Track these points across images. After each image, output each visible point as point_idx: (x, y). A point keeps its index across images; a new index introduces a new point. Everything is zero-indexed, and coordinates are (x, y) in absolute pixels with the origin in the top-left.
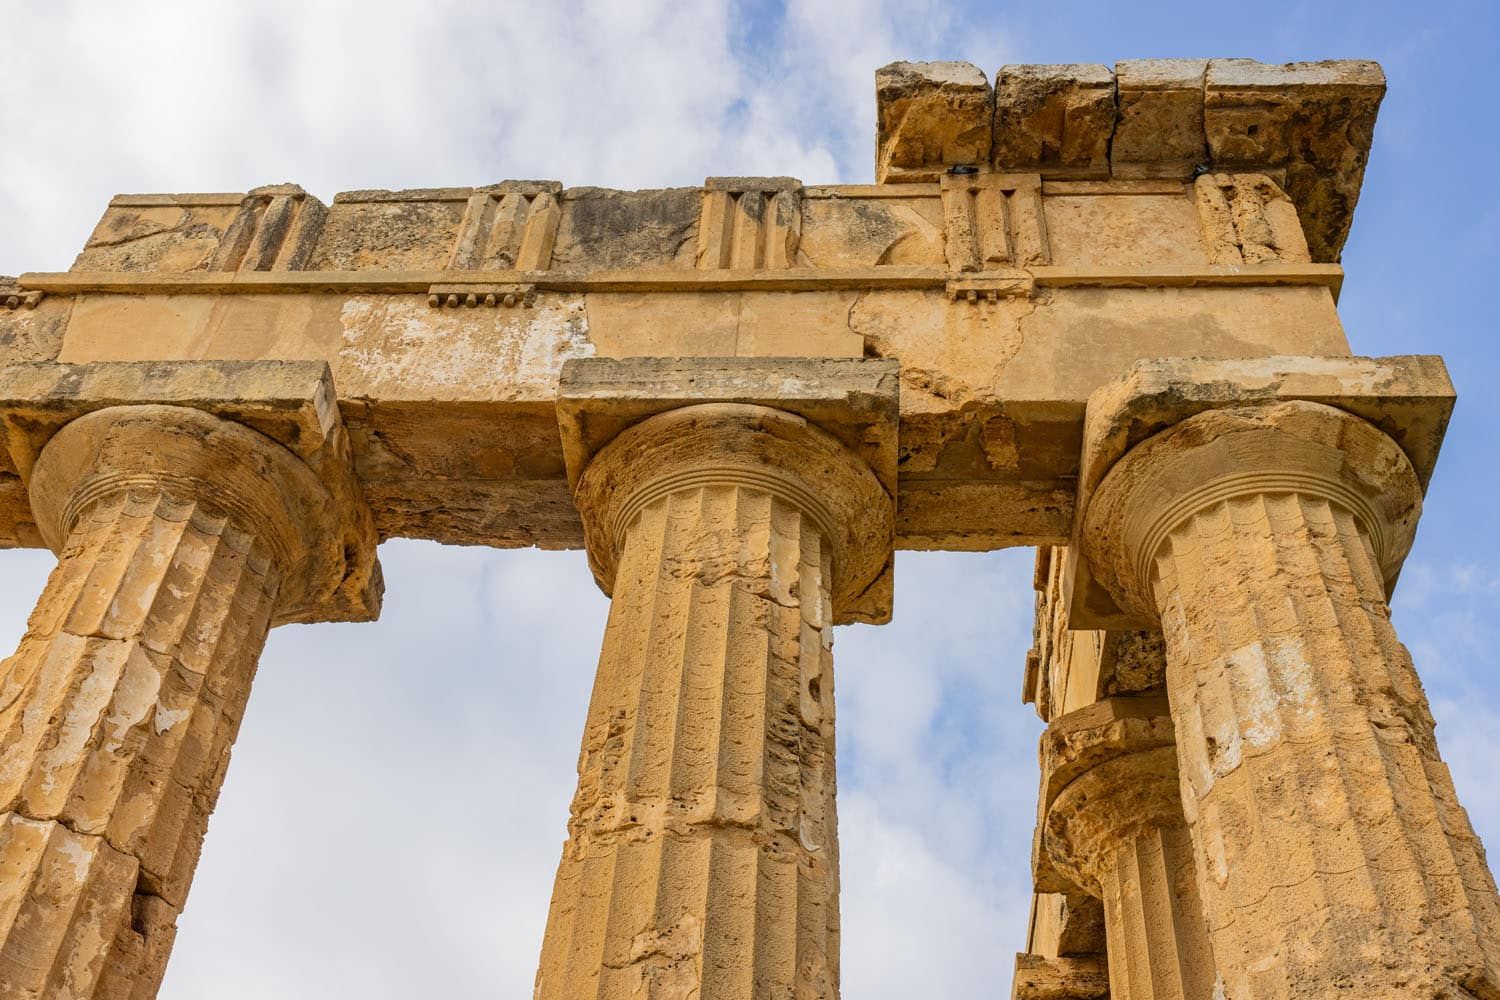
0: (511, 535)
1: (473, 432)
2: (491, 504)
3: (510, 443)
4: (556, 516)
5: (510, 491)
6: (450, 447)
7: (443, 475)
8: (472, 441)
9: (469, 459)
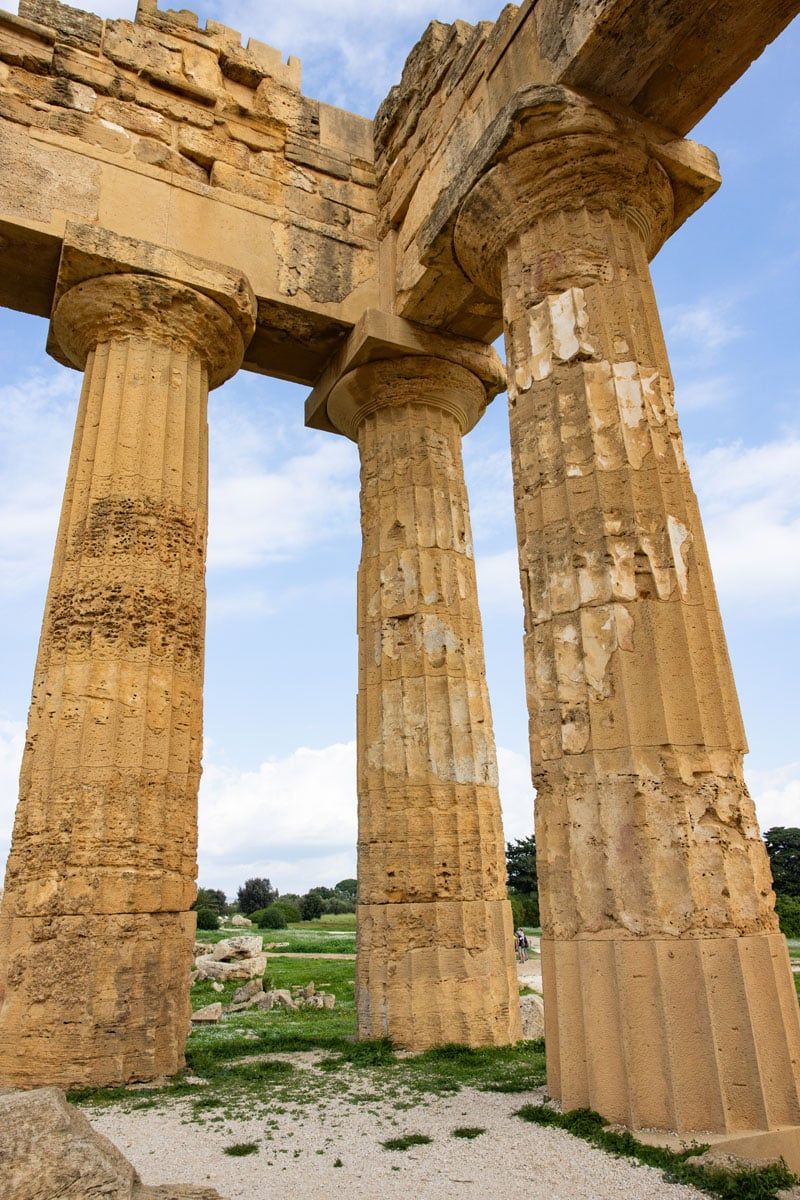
0: (623, 21)
1: (724, 58)
2: (661, 25)
3: (694, 78)
4: (614, 66)
5: (659, 50)
6: (728, 32)
7: (713, 8)
8: (718, 51)
9: (708, 38)
